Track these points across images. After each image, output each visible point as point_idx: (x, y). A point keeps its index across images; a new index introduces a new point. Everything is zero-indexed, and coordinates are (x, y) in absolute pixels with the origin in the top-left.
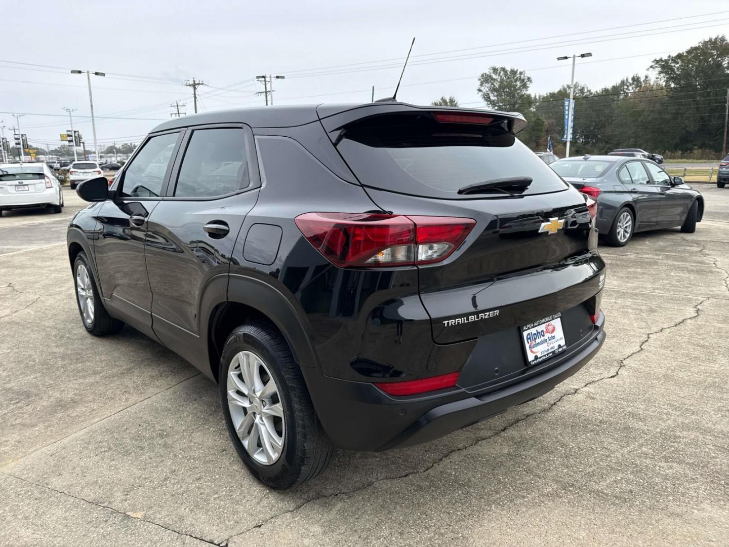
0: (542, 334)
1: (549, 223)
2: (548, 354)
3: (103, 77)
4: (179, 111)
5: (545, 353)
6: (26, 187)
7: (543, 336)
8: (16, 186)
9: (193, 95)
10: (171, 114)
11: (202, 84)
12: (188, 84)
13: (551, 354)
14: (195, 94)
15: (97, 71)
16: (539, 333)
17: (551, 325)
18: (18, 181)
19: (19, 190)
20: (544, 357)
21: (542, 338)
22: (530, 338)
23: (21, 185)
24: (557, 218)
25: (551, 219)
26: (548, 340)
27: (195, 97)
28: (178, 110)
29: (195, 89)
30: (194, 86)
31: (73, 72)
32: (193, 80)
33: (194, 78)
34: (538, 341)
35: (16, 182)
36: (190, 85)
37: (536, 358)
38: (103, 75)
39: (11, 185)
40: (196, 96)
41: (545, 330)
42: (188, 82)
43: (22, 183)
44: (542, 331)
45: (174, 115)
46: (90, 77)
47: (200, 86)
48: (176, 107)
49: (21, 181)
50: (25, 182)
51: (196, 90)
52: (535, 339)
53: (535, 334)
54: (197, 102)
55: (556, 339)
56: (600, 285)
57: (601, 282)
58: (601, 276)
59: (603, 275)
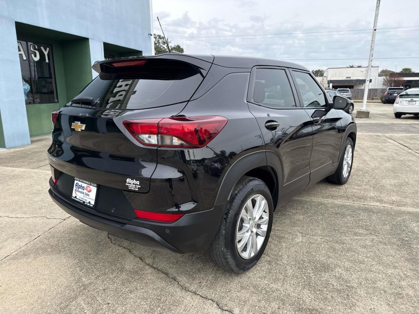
0: (83, 188)
2: (81, 200)
5: (81, 199)
6: (415, 102)
7: (83, 190)
8: (409, 101)
13: (82, 202)
16: (82, 186)
17: (90, 187)
18: (411, 99)
19: (410, 104)
20: (78, 200)
21: (82, 190)
22: (77, 185)
23: (412, 101)
25: (75, 122)
26: (85, 194)
34: (80, 190)
35: (409, 99)
37: (76, 197)
39: (406, 101)
41: (85, 187)
43: (413, 100)
44: (84, 187)
49: (412, 99)
50: (414, 99)
52: (79, 188)
53: (80, 185)
55: (90, 197)
56: (129, 186)
57: (133, 185)
58: (130, 179)
59: (134, 180)
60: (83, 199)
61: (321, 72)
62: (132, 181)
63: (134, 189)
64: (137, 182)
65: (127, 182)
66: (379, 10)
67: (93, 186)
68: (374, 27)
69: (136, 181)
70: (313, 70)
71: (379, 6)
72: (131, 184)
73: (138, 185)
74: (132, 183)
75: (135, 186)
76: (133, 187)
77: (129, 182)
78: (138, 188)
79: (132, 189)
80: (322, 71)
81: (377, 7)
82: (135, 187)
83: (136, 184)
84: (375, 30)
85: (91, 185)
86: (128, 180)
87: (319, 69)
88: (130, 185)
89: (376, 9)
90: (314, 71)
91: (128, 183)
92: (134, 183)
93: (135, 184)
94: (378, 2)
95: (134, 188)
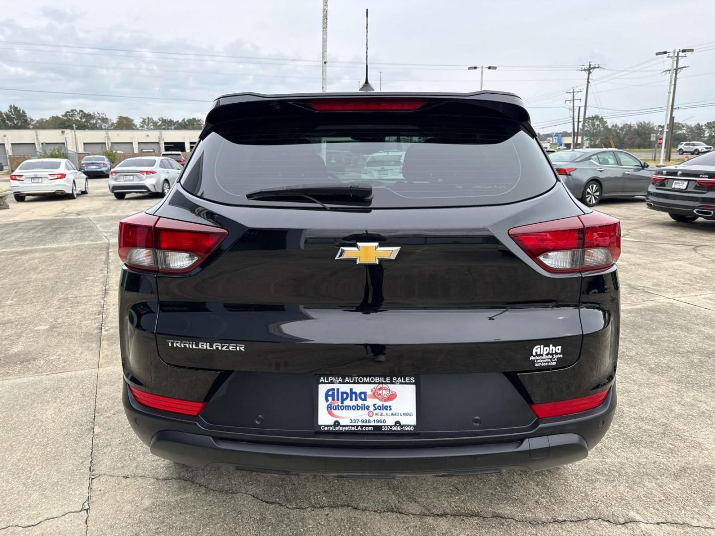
0: (361, 396)
1: (355, 249)
2: (362, 426)
3: (495, 70)
4: (575, 97)
5: (360, 424)
7: (364, 400)
9: (587, 80)
10: (566, 101)
11: (598, 67)
12: (583, 69)
13: (371, 428)
14: (588, 79)
15: (490, 66)
16: (355, 393)
17: (389, 390)
20: (353, 428)
21: (361, 402)
22: (331, 396)
24: (376, 244)
25: (359, 244)
26: (372, 408)
27: (588, 82)
28: (573, 97)
29: (590, 73)
30: (589, 70)
31: (470, 68)
32: (589, 64)
33: (590, 62)
34: (349, 403)
36: (585, 70)
37: (336, 424)
38: (495, 68)
40: (590, 80)
41: (369, 393)
42: (583, 67)
44: (364, 393)
45: (569, 102)
46: (484, 72)
47: (596, 69)
48: (572, 94)
51: (590, 75)
52: (343, 400)
53: (343, 393)
54: (589, 86)
55: (393, 411)
56: (537, 360)
57: (546, 357)
58: (542, 346)
59: (551, 346)
60: (369, 421)
61: (197, 121)
62: (545, 348)
63: (547, 364)
64: (557, 347)
65: (534, 354)
66: (327, 33)
67: (401, 383)
68: (323, 58)
69: (555, 347)
70: (184, 119)
71: (327, 27)
72: (542, 355)
73: (556, 353)
74: (545, 353)
75: (551, 357)
76: (545, 361)
77: (538, 353)
78: (556, 360)
79: (543, 364)
80: (199, 121)
81: (323, 28)
82: (551, 359)
83: (554, 352)
84: (325, 63)
85: (392, 383)
86: (537, 349)
87: (193, 117)
88: (538, 358)
89: (323, 31)
90: (186, 120)
91: (537, 355)
92: (550, 352)
93: (552, 354)
94: (325, 21)
95: (548, 362)
